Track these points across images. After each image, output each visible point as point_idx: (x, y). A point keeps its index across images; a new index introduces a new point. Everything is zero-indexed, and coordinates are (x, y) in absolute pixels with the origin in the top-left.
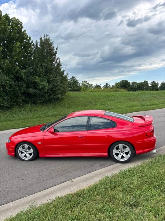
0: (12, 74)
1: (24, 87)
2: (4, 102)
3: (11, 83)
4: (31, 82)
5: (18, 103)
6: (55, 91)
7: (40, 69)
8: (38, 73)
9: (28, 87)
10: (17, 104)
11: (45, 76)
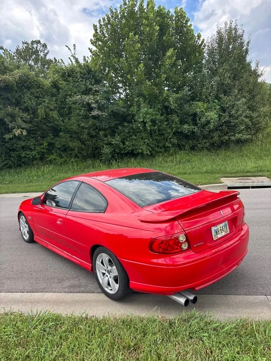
0: (159, 103)
1: (176, 123)
2: (144, 148)
3: (154, 117)
4: (187, 114)
5: (168, 149)
6: (234, 126)
7: (207, 89)
8: (204, 97)
9: (182, 122)
10: (166, 151)
11: (216, 101)
